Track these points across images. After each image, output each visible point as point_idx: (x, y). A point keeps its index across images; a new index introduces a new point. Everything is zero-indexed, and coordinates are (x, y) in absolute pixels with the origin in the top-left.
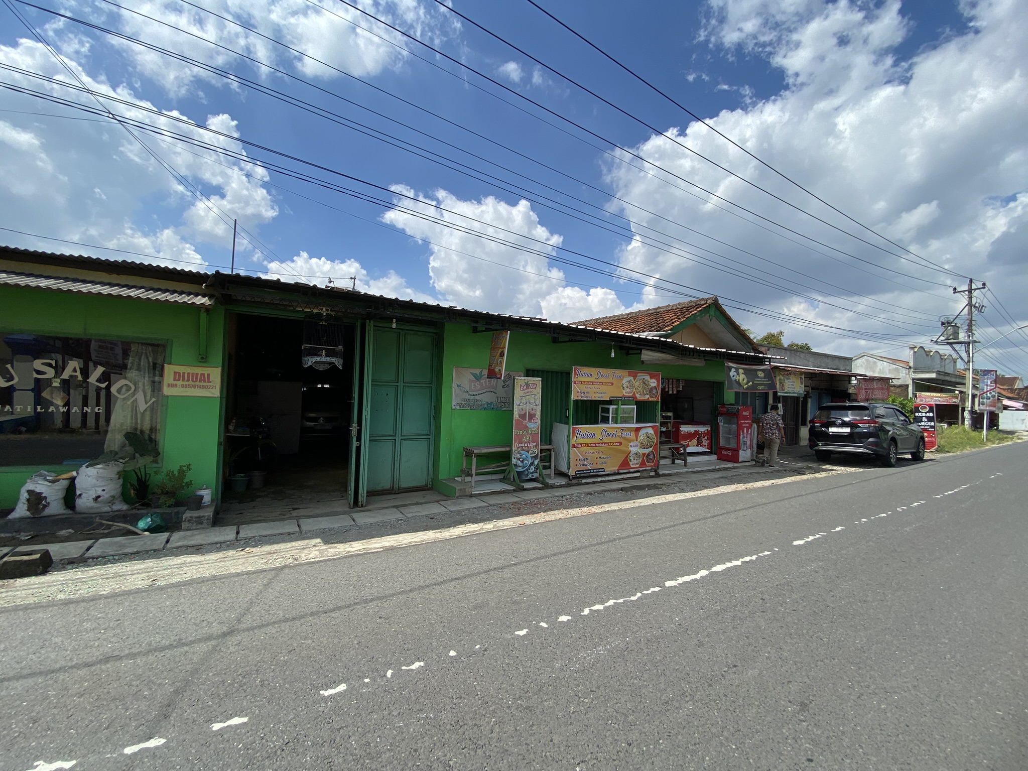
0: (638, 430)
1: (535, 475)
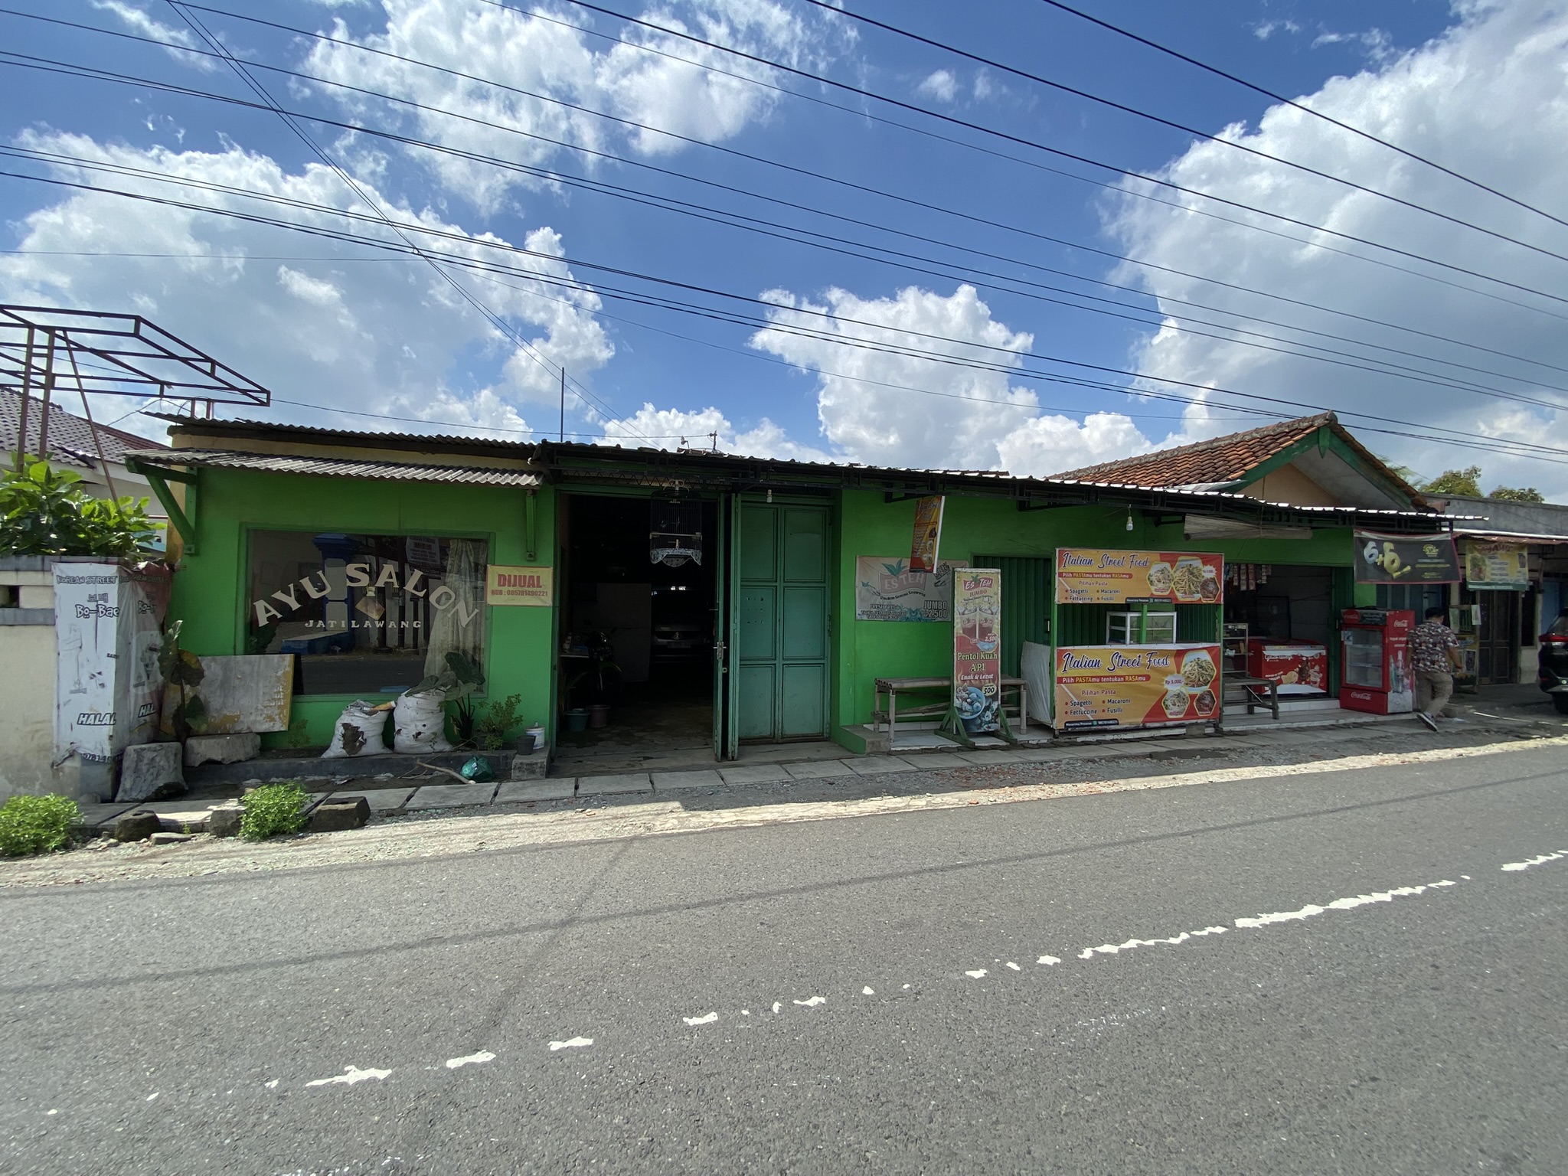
0: (1180, 654)
1: (994, 727)
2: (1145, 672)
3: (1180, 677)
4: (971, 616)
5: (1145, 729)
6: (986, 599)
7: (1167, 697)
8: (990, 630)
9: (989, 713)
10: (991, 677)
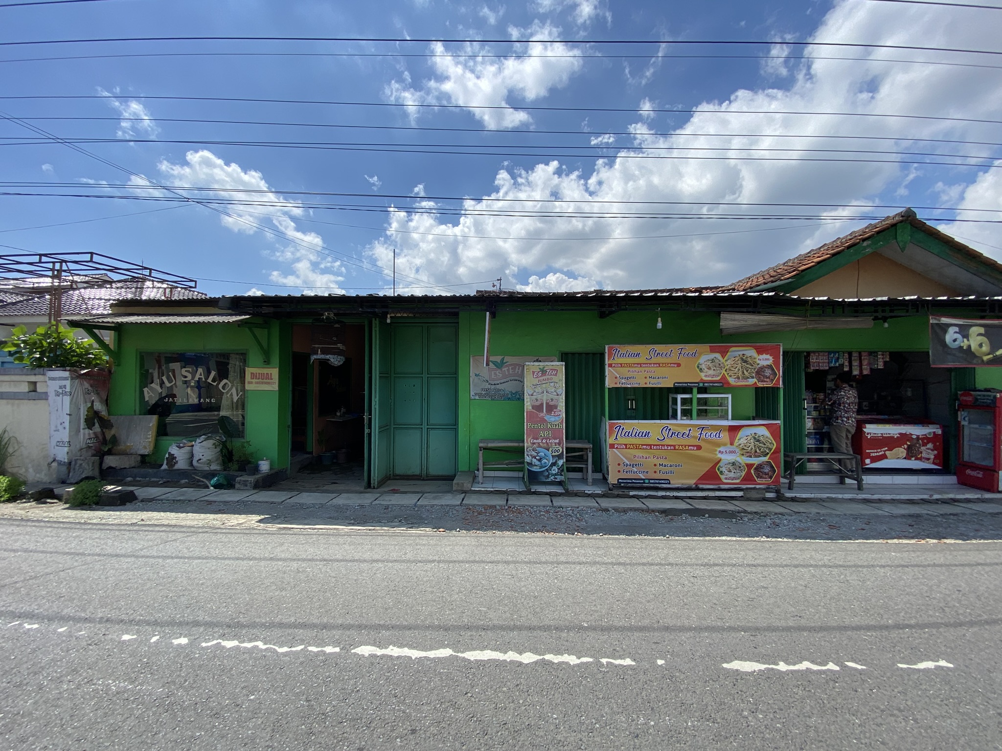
0: (734, 430)
1: (559, 478)
2: (697, 443)
3: (732, 448)
4: (539, 397)
5: (697, 489)
6: (552, 384)
7: (720, 464)
8: (556, 407)
9: (554, 468)
10: (557, 441)
